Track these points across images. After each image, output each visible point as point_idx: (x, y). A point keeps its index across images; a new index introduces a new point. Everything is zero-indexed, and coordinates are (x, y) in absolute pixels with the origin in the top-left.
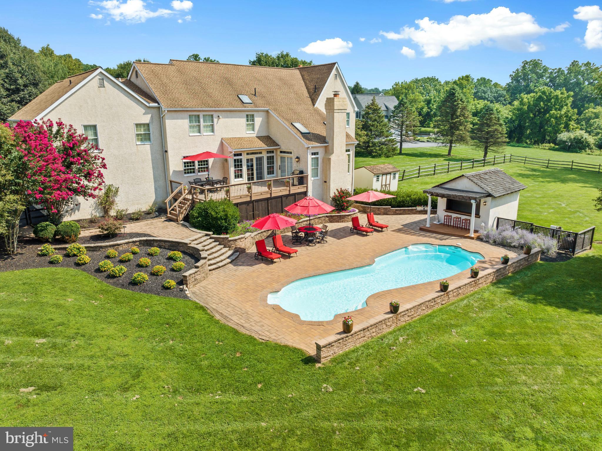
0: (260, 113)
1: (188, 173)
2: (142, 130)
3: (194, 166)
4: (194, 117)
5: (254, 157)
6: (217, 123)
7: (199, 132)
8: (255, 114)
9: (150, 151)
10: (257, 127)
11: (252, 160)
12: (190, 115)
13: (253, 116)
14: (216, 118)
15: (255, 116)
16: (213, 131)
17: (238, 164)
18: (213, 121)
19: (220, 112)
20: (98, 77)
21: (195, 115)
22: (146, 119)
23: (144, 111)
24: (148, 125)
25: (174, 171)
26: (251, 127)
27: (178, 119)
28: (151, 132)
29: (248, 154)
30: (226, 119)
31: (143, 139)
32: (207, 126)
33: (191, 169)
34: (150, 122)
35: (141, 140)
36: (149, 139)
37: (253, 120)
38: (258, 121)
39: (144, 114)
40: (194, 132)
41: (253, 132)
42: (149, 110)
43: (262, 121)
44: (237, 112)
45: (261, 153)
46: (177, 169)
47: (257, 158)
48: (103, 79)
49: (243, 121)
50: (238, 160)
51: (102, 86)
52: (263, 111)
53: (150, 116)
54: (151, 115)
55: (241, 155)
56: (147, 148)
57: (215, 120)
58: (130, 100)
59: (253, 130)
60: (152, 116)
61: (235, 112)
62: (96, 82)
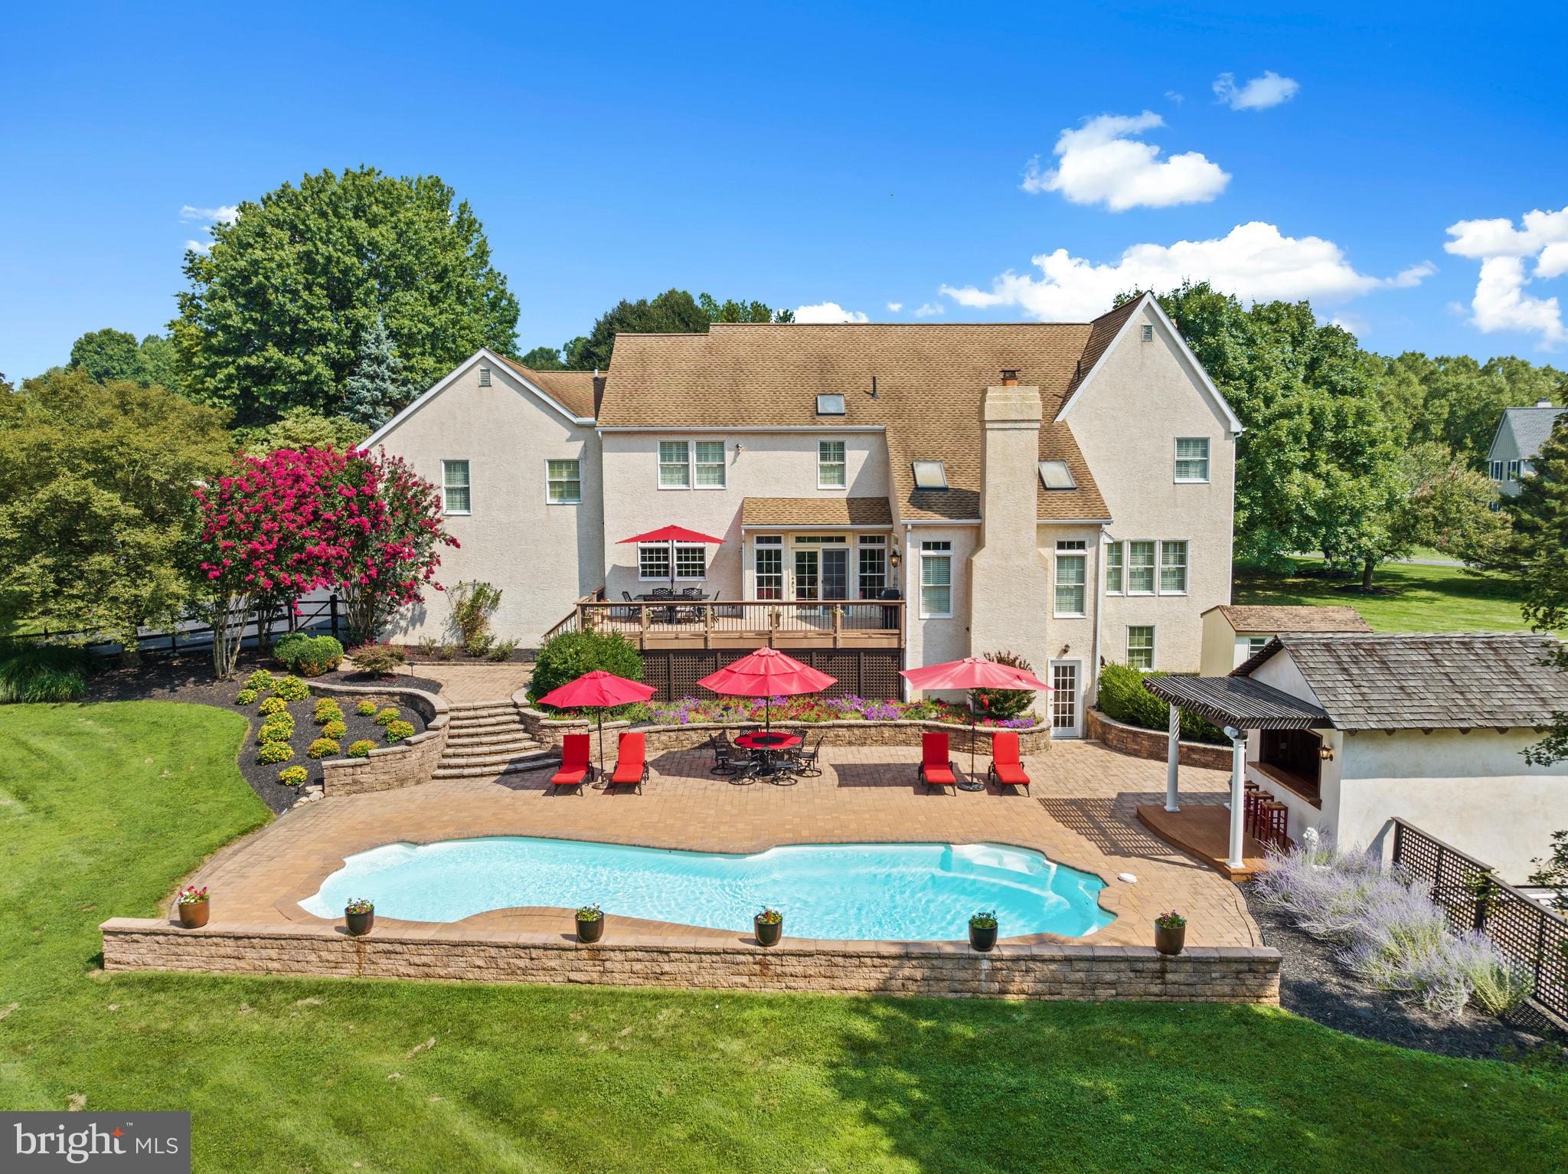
0: (863, 438)
1: (652, 574)
2: (565, 473)
3: (666, 558)
4: (675, 447)
5: (819, 548)
6: (735, 461)
7: (687, 483)
8: (848, 441)
9: (575, 520)
10: (851, 476)
11: (813, 556)
12: (663, 444)
13: (841, 446)
14: (730, 450)
15: (846, 445)
16: (722, 481)
17: (769, 563)
18: (722, 457)
19: (743, 437)
20: (480, 367)
21: (678, 443)
22: (573, 450)
23: (568, 434)
24: (576, 463)
25: (615, 567)
26: (836, 474)
27: (633, 451)
28: (581, 479)
29: (799, 540)
30: (761, 453)
31: (565, 494)
32: (708, 469)
33: (658, 566)
34: (580, 458)
35: (561, 495)
36: (577, 494)
37: (842, 457)
38: (856, 458)
39: (568, 440)
40: (672, 481)
41: (840, 487)
42: (579, 432)
43: (870, 457)
44: (791, 437)
45: (842, 539)
46: (623, 563)
47: (828, 554)
48: (488, 370)
49: (811, 458)
50: (769, 552)
51: (486, 383)
52: (873, 433)
53: (581, 443)
54: (583, 442)
55: (778, 540)
56: (570, 512)
57: (729, 455)
58: (540, 412)
59: (842, 482)
60: (585, 445)
61: (786, 437)
62: (476, 375)
